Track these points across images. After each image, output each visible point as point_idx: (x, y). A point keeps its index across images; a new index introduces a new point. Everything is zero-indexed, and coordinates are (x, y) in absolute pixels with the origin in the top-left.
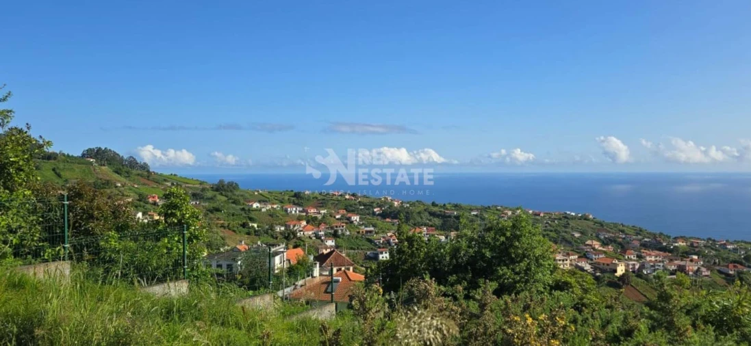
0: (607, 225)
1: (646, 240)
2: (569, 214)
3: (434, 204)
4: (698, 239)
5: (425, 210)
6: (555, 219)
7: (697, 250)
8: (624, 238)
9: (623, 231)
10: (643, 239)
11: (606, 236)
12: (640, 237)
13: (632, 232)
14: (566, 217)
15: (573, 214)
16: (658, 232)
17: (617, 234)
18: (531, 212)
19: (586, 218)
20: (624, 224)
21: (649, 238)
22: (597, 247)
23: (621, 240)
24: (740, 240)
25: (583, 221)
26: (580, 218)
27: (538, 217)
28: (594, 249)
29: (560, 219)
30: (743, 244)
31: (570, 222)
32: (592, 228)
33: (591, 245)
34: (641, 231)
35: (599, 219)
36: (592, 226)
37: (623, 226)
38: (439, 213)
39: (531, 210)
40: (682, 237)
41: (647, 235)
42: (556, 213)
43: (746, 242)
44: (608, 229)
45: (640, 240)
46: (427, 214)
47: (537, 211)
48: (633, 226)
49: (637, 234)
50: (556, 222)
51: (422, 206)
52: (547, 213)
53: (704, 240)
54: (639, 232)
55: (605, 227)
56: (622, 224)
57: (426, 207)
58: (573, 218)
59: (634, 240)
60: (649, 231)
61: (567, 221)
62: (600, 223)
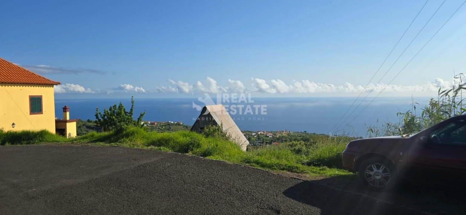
2: (170, 123)
3: (89, 121)
5: (83, 125)
6: (163, 126)
14: (169, 125)
15: (172, 122)
18: (149, 122)
19: (179, 125)
24: (246, 131)
25: (177, 126)
26: (176, 125)
27: (153, 125)
29: (166, 126)
30: (248, 132)
31: (171, 127)
35: (185, 124)
38: (93, 126)
39: (149, 121)
42: (163, 122)
43: (249, 132)
46: (85, 127)
47: (153, 122)
50: (164, 127)
51: (81, 123)
52: (158, 123)
57: (84, 123)
58: (173, 125)
61: (169, 127)
62: (186, 127)
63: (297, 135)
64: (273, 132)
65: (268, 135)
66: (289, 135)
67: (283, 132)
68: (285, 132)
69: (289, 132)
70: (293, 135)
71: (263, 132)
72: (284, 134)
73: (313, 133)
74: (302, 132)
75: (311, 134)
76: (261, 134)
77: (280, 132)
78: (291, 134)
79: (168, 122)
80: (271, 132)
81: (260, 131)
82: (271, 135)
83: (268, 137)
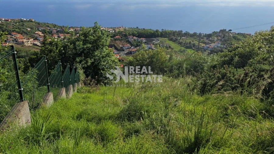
0: (41, 23)
1: (58, 29)
2: (23, 20)
4: (77, 27)
6: (17, 22)
7: (77, 32)
8: (49, 29)
9: (48, 26)
10: (57, 29)
11: (42, 29)
12: (56, 28)
13: (52, 26)
14: (22, 21)
15: (25, 19)
16: (62, 26)
17: (46, 28)
18: (3, 19)
19: (31, 21)
20: (48, 23)
21: (60, 28)
22: (40, 34)
23: (48, 30)
25: (30, 22)
26: (29, 21)
27: (8, 22)
28: (40, 35)
29: (19, 22)
31: (24, 23)
32: (35, 26)
33: (38, 34)
34: (55, 25)
35: (37, 21)
36: (35, 25)
37: (48, 24)
39: (3, 18)
40: (71, 27)
41: (58, 27)
42: (17, 19)
44: (42, 26)
45: (56, 30)
47: (7, 19)
48: (52, 24)
49: (54, 27)
50: (17, 24)
52: (12, 20)
53: (79, 28)
54: (55, 26)
55: (40, 25)
56: (47, 23)
58: (25, 21)
59: (53, 30)
60: (59, 25)
61: (23, 23)
62: (38, 23)
63: (131, 30)
64: (113, 28)
65: (109, 30)
66: (125, 30)
67: (120, 28)
68: (122, 28)
69: (125, 28)
70: (128, 30)
71: (105, 28)
72: (122, 29)
73: (143, 28)
74: (135, 28)
75: (141, 29)
76: (103, 29)
77: (118, 28)
78: (127, 30)
79: (21, 19)
80: (111, 28)
81: (102, 27)
82: (111, 31)
83: (109, 32)
